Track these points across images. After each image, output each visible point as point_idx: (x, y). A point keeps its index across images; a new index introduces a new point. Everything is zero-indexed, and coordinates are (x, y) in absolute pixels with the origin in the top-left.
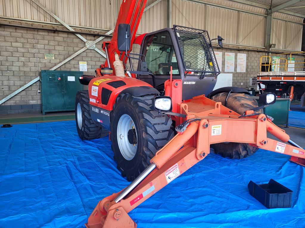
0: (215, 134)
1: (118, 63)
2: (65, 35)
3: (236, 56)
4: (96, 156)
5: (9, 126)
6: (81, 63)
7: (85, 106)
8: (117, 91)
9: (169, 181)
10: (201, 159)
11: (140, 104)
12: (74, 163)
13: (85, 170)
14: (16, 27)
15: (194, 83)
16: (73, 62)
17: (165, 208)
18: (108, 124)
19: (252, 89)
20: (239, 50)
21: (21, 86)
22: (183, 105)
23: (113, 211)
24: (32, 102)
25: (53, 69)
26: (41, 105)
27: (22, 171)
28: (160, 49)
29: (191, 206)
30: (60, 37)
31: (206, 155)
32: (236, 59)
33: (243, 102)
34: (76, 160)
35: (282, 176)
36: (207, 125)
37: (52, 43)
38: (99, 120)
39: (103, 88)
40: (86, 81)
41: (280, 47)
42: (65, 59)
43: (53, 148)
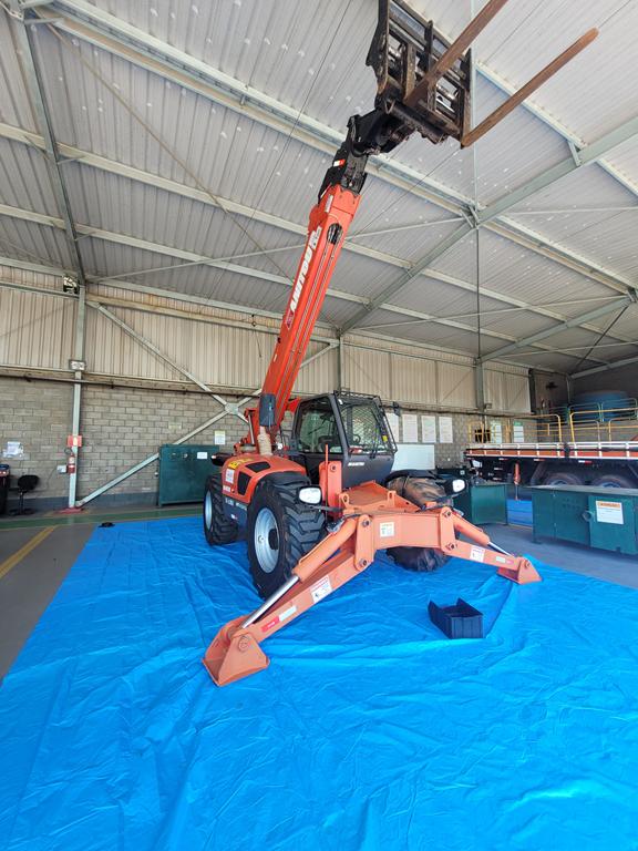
0: (386, 535)
1: (264, 437)
2: (198, 397)
3: (437, 420)
4: (228, 568)
5: (110, 525)
6: (217, 434)
7: (216, 496)
8: (257, 476)
9: (316, 600)
10: (362, 570)
11: (283, 495)
12: (196, 578)
13: (210, 588)
14: (134, 388)
15: (362, 464)
16: (205, 432)
17: (311, 639)
18: (243, 521)
19: (465, 468)
20: (441, 412)
21: (132, 467)
22: (342, 496)
23: (238, 639)
24: (146, 490)
25: (177, 443)
26: (158, 493)
27: (124, 589)
28: (321, 417)
29: (347, 636)
30: (190, 400)
31: (368, 564)
32: (437, 424)
33: (425, 490)
34: (199, 574)
35: (482, 595)
36: (368, 523)
37: (180, 408)
38: (233, 517)
39: (240, 473)
40: (220, 461)
41: (499, 408)
42: (195, 428)
43: (168, 556)
